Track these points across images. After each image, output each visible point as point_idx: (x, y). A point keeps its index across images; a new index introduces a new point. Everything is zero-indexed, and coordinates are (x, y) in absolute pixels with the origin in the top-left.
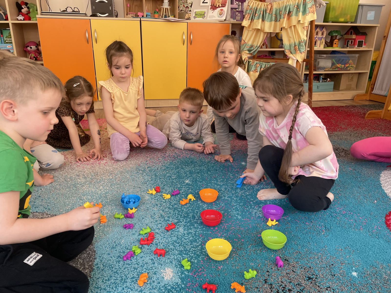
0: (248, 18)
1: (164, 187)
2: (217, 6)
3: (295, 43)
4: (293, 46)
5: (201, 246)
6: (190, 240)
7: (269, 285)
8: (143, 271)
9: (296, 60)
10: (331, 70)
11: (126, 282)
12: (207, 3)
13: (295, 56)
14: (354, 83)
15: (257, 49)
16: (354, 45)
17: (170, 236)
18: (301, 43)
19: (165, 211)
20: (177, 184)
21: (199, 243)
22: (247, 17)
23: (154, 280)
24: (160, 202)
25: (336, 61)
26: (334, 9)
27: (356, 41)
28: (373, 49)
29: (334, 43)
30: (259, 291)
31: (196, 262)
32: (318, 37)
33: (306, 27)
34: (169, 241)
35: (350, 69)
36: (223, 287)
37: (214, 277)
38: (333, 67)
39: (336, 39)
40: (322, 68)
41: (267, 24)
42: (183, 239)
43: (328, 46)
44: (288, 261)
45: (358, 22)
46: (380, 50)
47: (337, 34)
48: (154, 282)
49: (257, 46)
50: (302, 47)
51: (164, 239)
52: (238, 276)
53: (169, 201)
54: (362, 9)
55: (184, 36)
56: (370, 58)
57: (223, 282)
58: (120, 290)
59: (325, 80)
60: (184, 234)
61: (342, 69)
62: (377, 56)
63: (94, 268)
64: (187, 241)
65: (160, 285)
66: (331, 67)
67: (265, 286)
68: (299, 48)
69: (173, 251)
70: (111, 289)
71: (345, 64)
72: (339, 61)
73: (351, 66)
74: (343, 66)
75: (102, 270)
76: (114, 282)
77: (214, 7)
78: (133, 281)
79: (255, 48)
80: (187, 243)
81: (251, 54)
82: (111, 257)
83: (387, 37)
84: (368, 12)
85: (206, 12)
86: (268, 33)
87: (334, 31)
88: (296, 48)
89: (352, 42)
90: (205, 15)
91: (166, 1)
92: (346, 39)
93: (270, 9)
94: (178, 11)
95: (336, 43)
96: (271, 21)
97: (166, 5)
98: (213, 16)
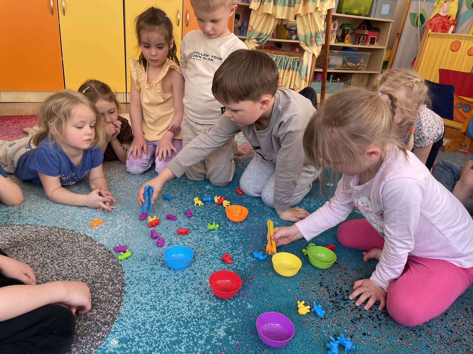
1: (182, 194)
3: (311, 34)
4: (309, 37)
5: (244, 254)
6: (229, 248)
7: (326, 288)
8: (186, 283)
9: (312, 54)
10: (342, 69)
11: (170, 295)
13: (311, 48)
15: (267, 38)
16: (366, 41)
17: (206, 245)
18: (318, 35)
19: (191, 219)
20: (197, 191)
21: (240, 251)
23: (202, 290)
24: (183, 210)
25: (347, 59)
27: (369, 36)
28: (385, 48)
29: (346, 38)
30: (317, 294)
31: (242, 269)
33: (323, 16)
34: (205, 250)
35: (361, 68)
36: (279, 292)
37: (267, 283)
38: (344, 65)
39: (348, 33)
40: (332, 65)
41: (279, 8)
42: (221, 248)
43: (339, 41)
44: (338, 264)
45: (372, 16)
46: (393, 49)
47: (349, 28)
48: (202, 292)
49: (267, 35)
50: (318, 39)
51: (200, 248)
52: (291, 281)
53: (193, 209)
54: (377, 1)
55: (179, 15)
56: (382, 58)
57: (277, 287)
58: (165, 304)
59: (335, 80)
60: (222, 242)
61: (352, 68)
62: (389, 55)
63: (125, 282)
64: (226, 249)
65: (209, 295)
66: (342, 65)
67: (322, 289)
68: (315, 40)
69: (213, 261)
70: (154, 303)
71: (356, 63)
72: (350, 59)
73: (363, 66)
74: (354, 65)
75: (137, 284)
76: (156, 296)
78: (178, 293)
79: (264, 37)
80: (227, 251)
81: (260, 43)
82: (143, 270)
83: (401, 35)
84: (383, 5)
86: (279, 19)
87: (346, 24)
88: (312, 39)
89: (364, 38)
92: (358, 35)
95: (348, 38)
96: (284, 5)
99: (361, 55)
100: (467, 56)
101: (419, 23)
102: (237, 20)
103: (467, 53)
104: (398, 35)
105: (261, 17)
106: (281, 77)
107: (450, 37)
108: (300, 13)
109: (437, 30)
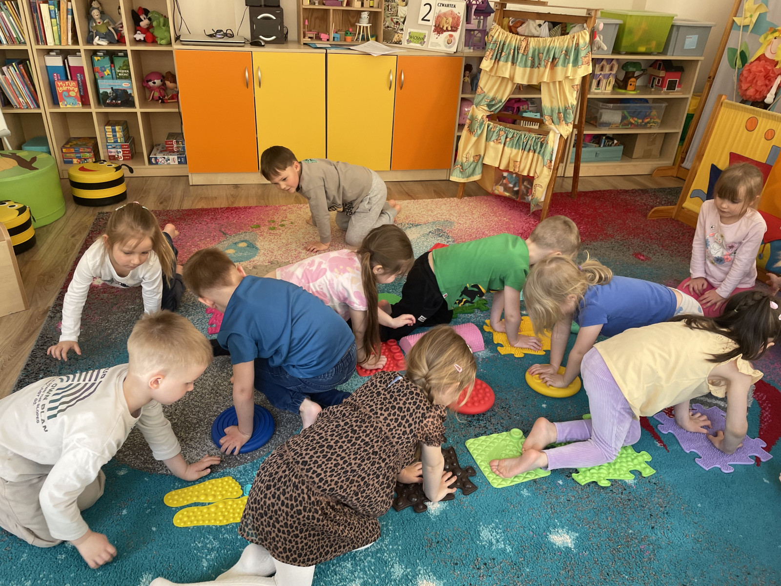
0: (490, 57)
2: (445, 29)
4: (557, 112)
10: (620, 128)
12: (429, 21)
13: (558, 127)
14: (656, 149)
15: (501, 105)
16: (662, 86)
18: (568, 110)
22: (488, 56)
25: (629, 113)
26: (631, 32)
27: (665, 78)
28: (690, 96)
29: (629, 83)
32: (602, 73)
35: (651, 126)
38: (625, 122)
39: (633, 76)
40: (606, 123)
41: (519, 70)
43: (620, 88)
45: (669, 54)
47: (634, 70)
54: (678, 30)
55: (391, 75)
56: (685, 108)
59: (610, 144)
61: (637, 126)
62: (696, 105)
66: (621, 122)
68: (564, 117)
71: (643, 119)
72: (634, 114)
73: (654, 122)
74: (640, 121)
77: (439, 30)
79: (498, 103)
81: (492, 112)
83: (714, 79)
84: (687, 37)
85: (427, 35)
87: (631, 63)
88: (560, 116)
89: (659, 80)
90: (425, 40)
91: (365, 15)
92: (651, 75)
93: (525, 48)
94: (383, 28)
95: (633, 83)
96: (525, 66)
97: (364, 22)
98: (437, 44)
99: (650, 108)
100: (763, 139)
101: (739, 62)
102: (467, 72)
103: (764, 136)
104: (710, 78)
105: (495, 79)
106: (519, 160)
107: (746, 110)
108: (545, 80)
109: (757, 81)
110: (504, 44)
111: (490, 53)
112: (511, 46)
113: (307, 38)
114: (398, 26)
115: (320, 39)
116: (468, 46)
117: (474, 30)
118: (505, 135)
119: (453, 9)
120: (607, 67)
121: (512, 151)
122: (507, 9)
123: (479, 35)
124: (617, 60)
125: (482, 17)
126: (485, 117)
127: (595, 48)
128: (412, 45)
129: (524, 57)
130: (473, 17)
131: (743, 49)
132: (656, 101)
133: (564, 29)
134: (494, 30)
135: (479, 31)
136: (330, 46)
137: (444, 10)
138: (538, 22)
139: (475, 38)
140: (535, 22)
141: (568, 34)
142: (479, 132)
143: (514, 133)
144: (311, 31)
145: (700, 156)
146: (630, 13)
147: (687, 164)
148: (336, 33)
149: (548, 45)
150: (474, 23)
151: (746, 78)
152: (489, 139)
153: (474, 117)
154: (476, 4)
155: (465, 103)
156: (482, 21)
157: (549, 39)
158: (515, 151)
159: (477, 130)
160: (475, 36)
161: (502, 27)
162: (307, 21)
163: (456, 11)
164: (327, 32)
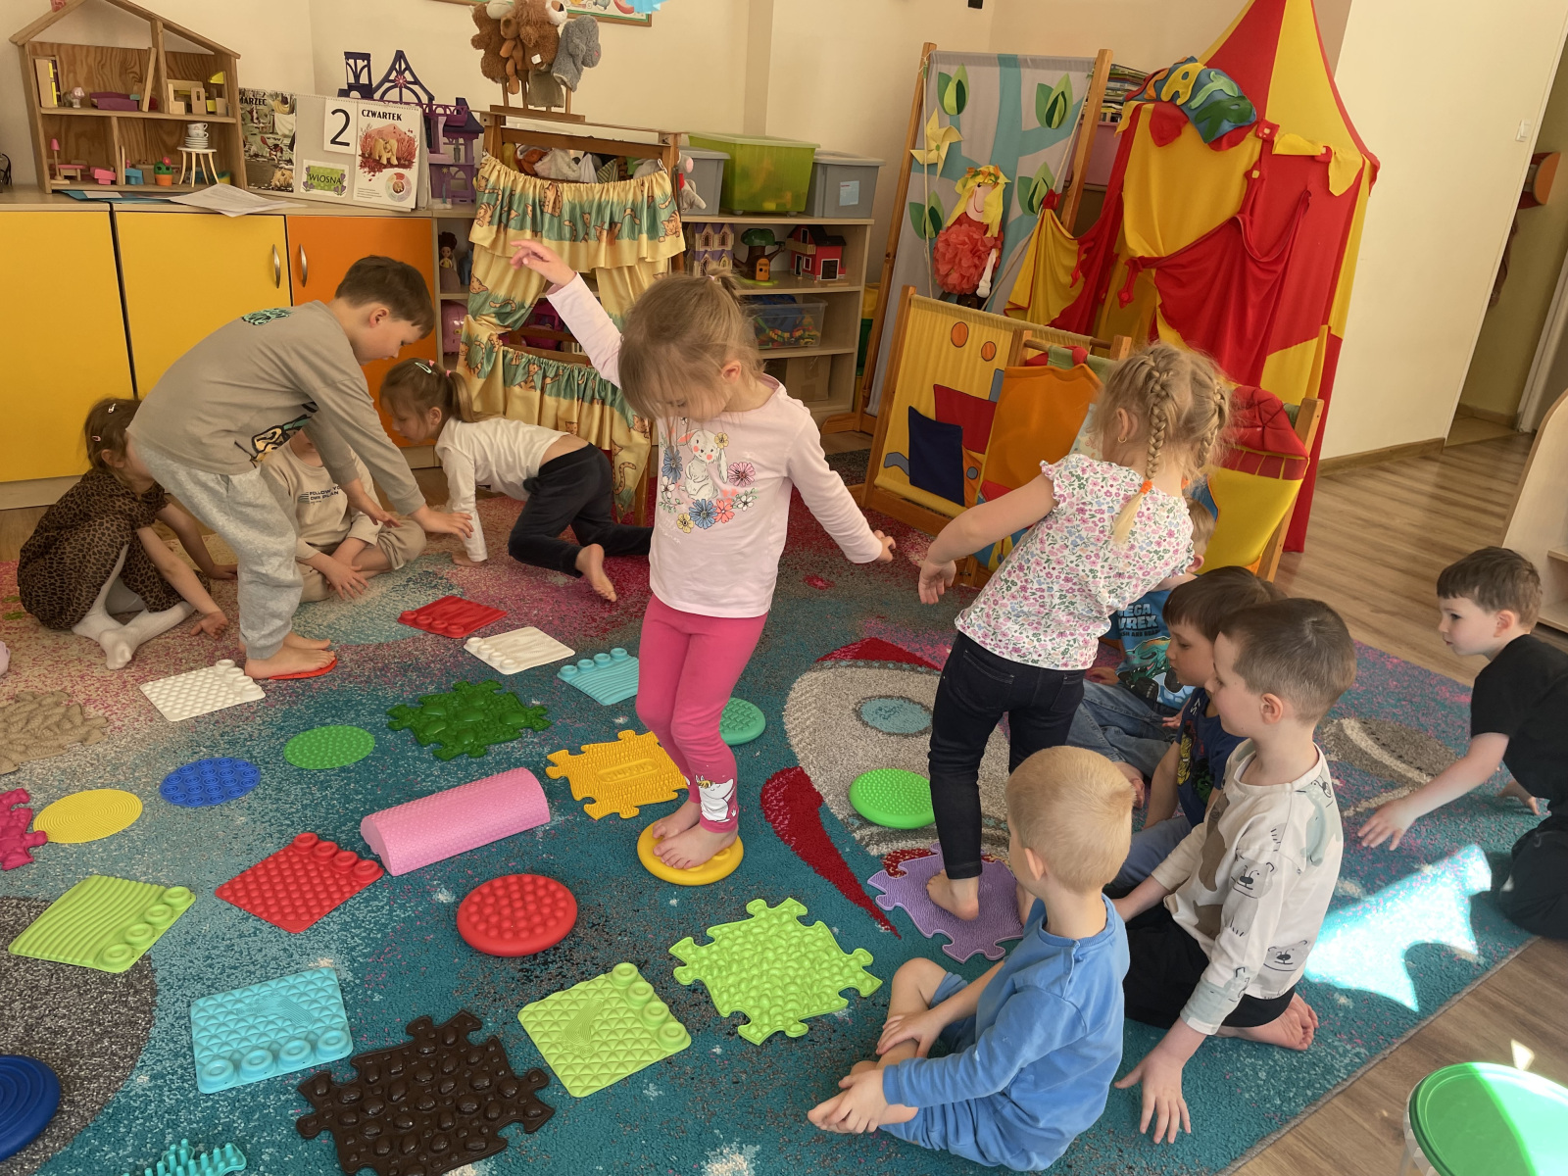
0: (488, 219)
2: (385, 162)
5: (389, 906)
12: (348, 144)
14: (820, 384)
15: (522, 312)
16: (814, 272)
21: (383, 900)
22: (483, 217)
25: (766, 322)
26: (746, 174)
27: (817, 258)
28: (861, 288)
29: (758, 268)
32: (708, 250)
35: (807, 343)
39: (762, 256)
45: (816, 215)
47: (763, 243)
49: (523, 306)
54: (825, 173)
55: (277, 255)
56: (857, 311)
61: (784, 343)
62: (875, 305)
71: (791, 332)
72: (776, 323)
73: (810, 337)
74: (787, 335)
77: (372, 163)
79: (518, 310)
81: (506, 326)
83: (894, 257)
84: (842, 184)
85: (346, 173)
87: (755, 231)
89: (807, 261)
90: (345, 184)
91: (198, 131)
92: (794, 253)
93: (554, 203)
94: (243, 157)
95: (764, 268)
96: (560, 238)
97: (198, 144)
98: (373, 193)
99: (801, 311)
100: (980, 360)
101: (929, 228)
102: (447, 249)
103: (980, 355)
104: (888, 255)
105: (502, 263)
106: (575, 420)
107: (949, 311)
108: (602, 265)
109: (960, 260)
110: (511, 195)
111: (486, 212)
112: (527, 198)
113: (58, 177)
114: (279, 154)
115: (95, 181)
116: (441, 196)
117: (448, 166)
118: (541, 372)
119: (397, 123)
120: (716, 239)
121: (558, 402)
122: (508, 125)
123: (461, 175)
124: (731, 225)
125: (461, 141)
126: (495, 338)
127: (685, 206)
128: (316, 193)
129: (556, 220)
130: (442, 139)
131: (933, 204)
132: (808, 298)
133: (623, 168)
134: (487, 167)
135: (461, 167)
136: (119, 196)
137: (377, 123)
138: (573, 153)
139: (452, 182)
140: (568, 154)
141: (631, 177)
142: (488, 368)
143: (558, 368)
144: (69, 163)
145: (889, 395)
146: (739, 141)
147: (873, 408)
148: (133, 166)
149: (597, 197)
150: (446, 152)
151: (944, 255)
152: (509, 381)
153: (473, 339)
154: (445, 114)
155: (451, 310)
156: (462, 148)
157: (598, 187)
158: (565, 403)
159: (482, 364)
160: (453, 177)
161: (503, 162)
162: (55, 142)
163: (402, 126)
164: (109, 164)
